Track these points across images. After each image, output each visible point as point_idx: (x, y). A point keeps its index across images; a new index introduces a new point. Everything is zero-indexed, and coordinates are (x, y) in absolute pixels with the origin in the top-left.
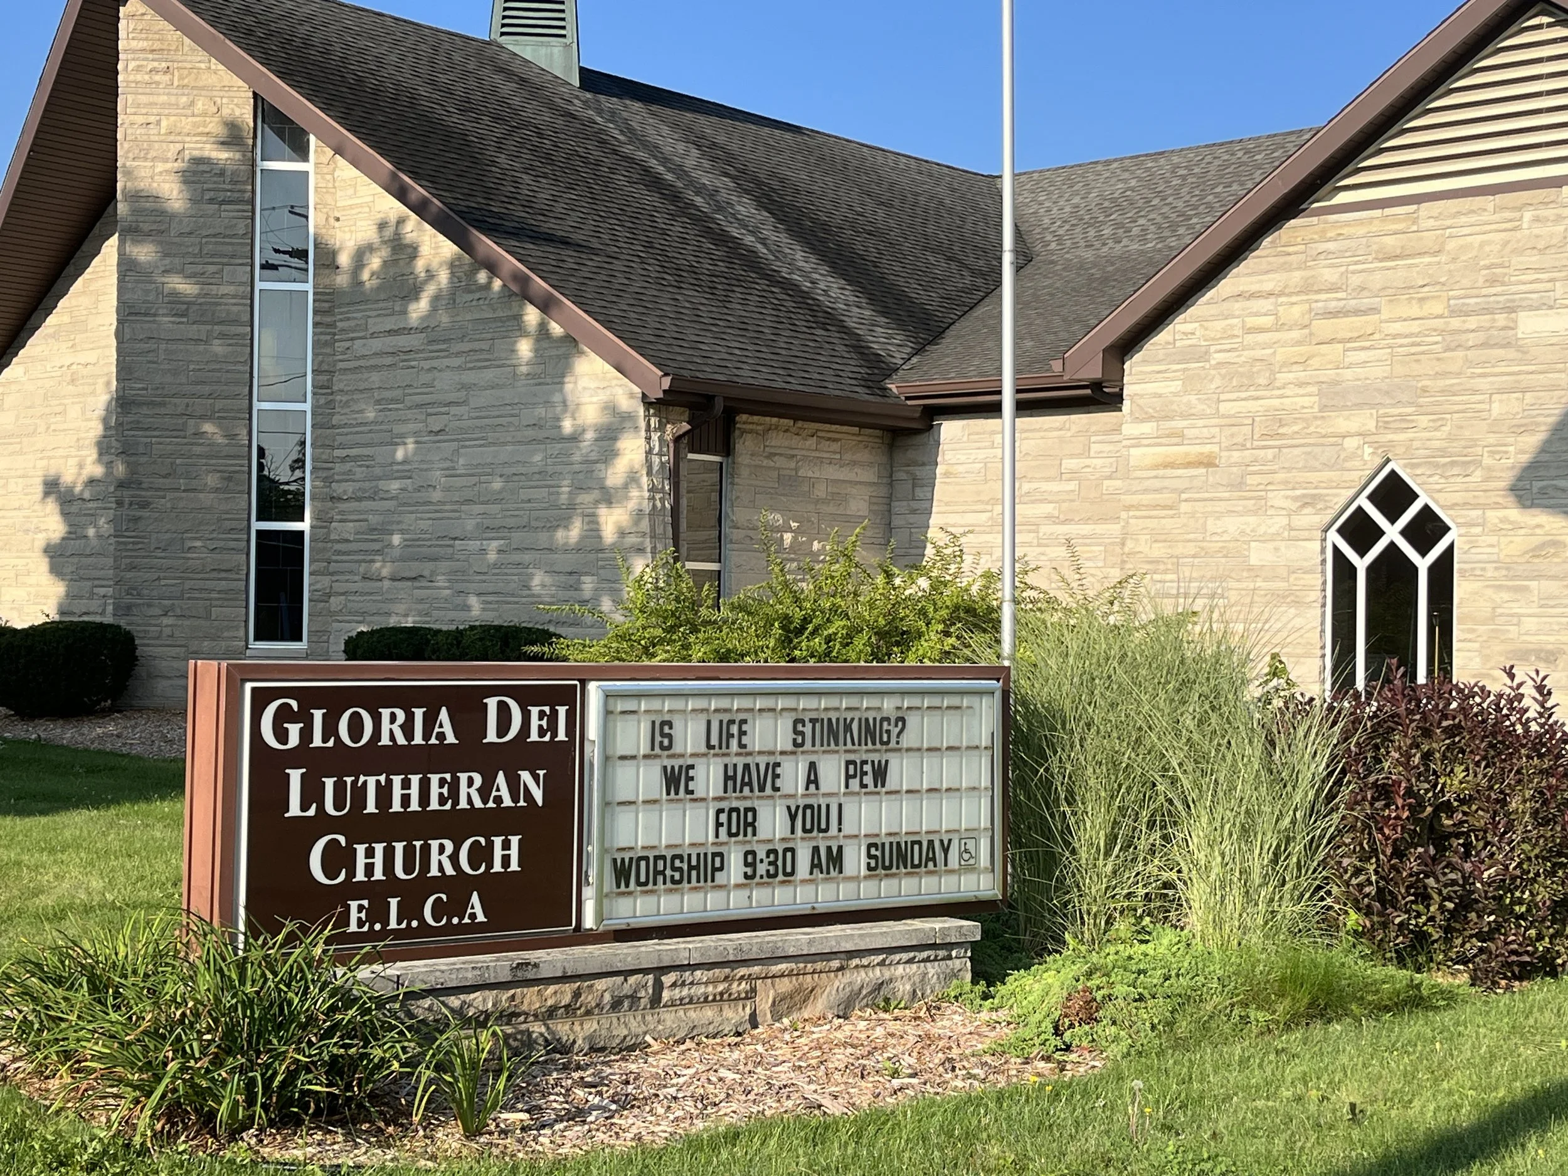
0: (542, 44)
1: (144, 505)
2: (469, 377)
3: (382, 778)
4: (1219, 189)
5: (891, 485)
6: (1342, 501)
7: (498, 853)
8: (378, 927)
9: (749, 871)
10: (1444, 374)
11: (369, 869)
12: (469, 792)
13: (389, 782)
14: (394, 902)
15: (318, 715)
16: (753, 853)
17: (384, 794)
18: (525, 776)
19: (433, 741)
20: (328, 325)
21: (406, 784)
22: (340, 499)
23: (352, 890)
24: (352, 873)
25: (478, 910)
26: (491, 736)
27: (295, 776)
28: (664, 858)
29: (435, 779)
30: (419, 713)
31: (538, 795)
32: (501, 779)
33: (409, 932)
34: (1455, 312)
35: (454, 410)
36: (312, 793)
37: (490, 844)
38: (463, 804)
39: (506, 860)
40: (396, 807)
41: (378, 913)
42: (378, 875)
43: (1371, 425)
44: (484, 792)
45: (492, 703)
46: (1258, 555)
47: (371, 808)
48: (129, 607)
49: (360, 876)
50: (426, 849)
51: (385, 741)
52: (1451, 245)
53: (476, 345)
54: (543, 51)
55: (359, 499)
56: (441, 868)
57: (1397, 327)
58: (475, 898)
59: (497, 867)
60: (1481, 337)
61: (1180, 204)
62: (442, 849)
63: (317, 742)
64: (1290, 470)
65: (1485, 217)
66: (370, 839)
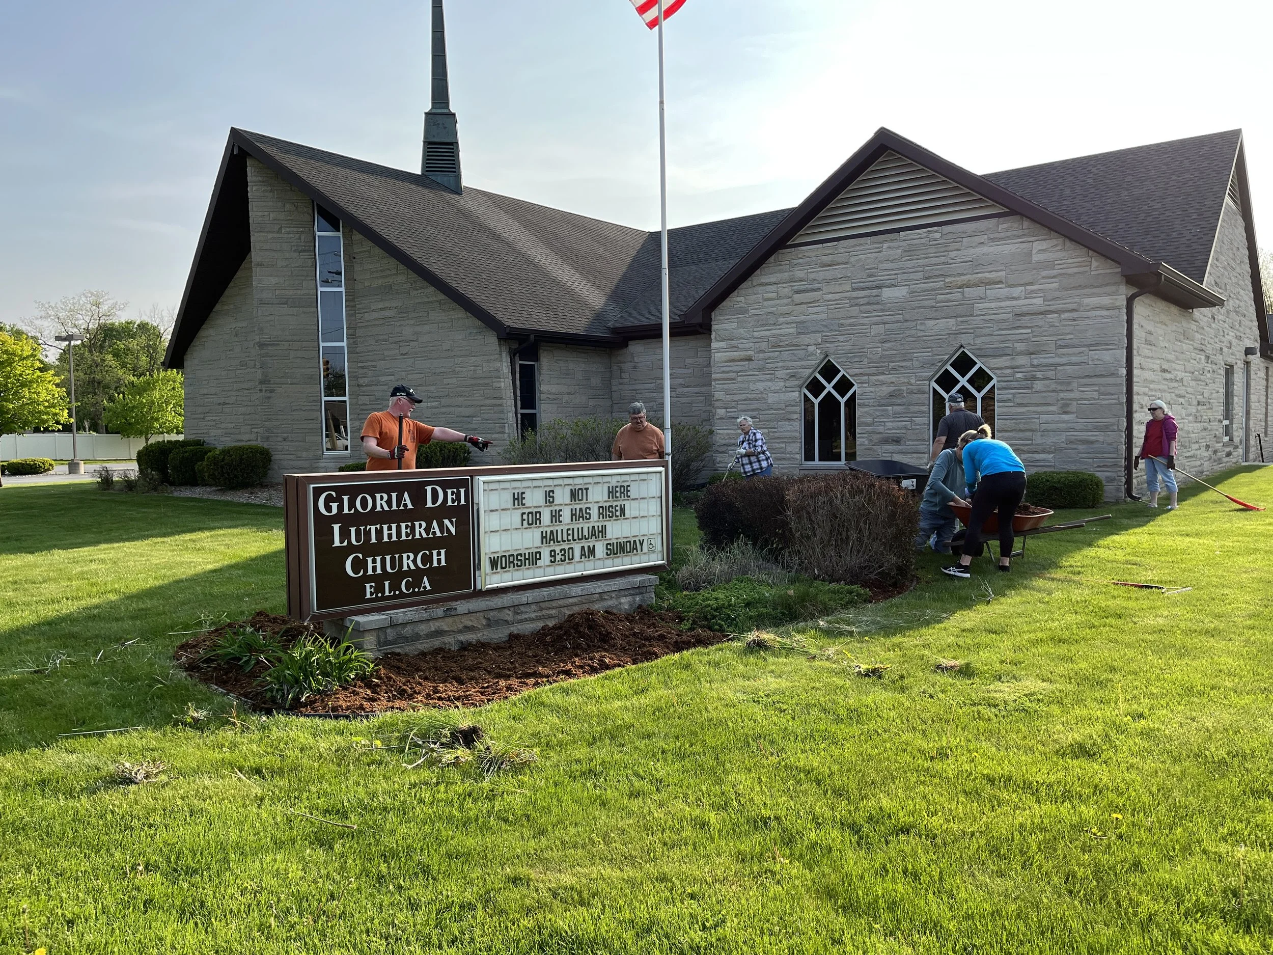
0: (445, 176)
1: (272, 391)
2: (418, 329)
3: (378, 526)
4: (749, 236)
5: (611, 372)
6: (807, 374)
7: (435, 558)
8: (380, 595)
9: (553, 559)
10: (851, 317)
11: (374, 568)
12: (420, 530)
13: (382, 528)
14: (387, 583)
15: (346, 498)
16: (554, 551)
17: (379, 533)
18: (446, 522)
19: (402, 508)
20: (352, 307)
21: (390, 528)
22: (362, 386)
23: (367, 579)
24: (366, 571)
25: (427, 584)
26: (430, 504)
27: (336, 527)
28: (513, 555)
29: (403, 525)
30: (394, 495)
31: (453, 530)
32: (435, 524)
33: (395, 597)
34: (854, 290)
35: (412, 344)
36: (345, 534)
37: (431, 554)
38: (417, 536)
39: (439, 561)
40: (386, 539)
41: (379, 588)
42: (379, 571)
43: (820, 340)
44: (427, 530)
45: (429, 489)
46: (772, 399)
47: (374, 540)
48: (268, 438)
49: (370, 572)
50: (401, 558)
51: (379, 509)
52: (853, 259)
53: (421, 314)
54: (446, 179)
55: (371, 385)
56: (408, 566)
57: (830, 296)
58: (425, 579)
59: (435, 564)
60: (866, 300)
61: (733, 244)
62: (408, 557)
63: (346, 511)
64: (784, 361)
65: (867, 247)
66: (374, 555)
